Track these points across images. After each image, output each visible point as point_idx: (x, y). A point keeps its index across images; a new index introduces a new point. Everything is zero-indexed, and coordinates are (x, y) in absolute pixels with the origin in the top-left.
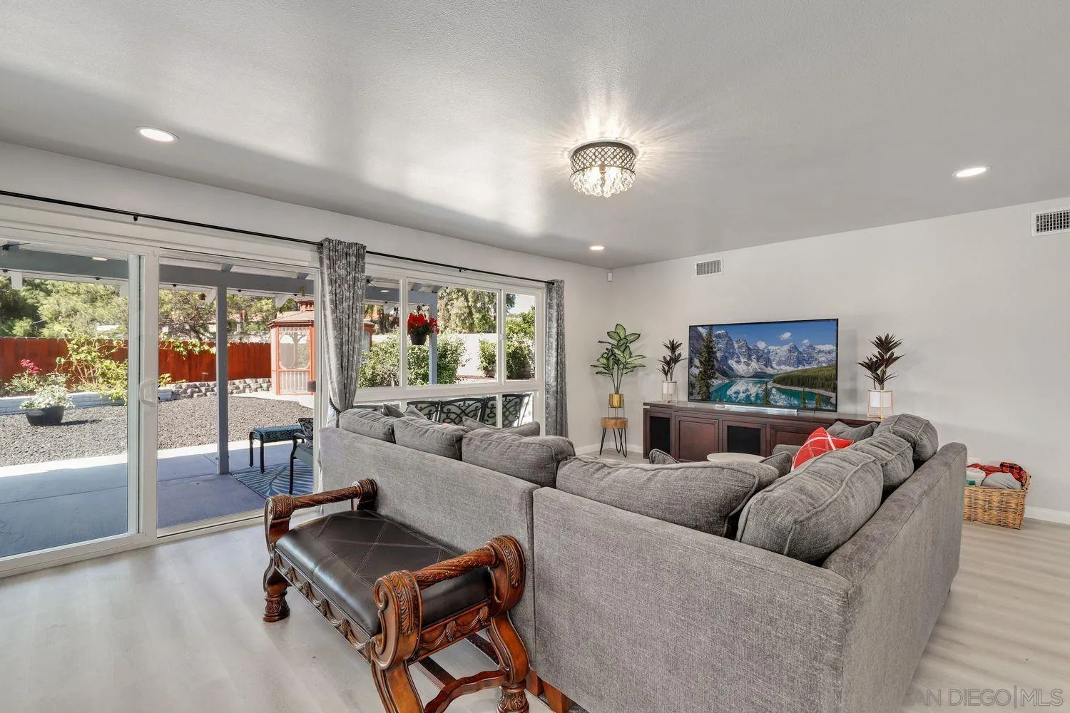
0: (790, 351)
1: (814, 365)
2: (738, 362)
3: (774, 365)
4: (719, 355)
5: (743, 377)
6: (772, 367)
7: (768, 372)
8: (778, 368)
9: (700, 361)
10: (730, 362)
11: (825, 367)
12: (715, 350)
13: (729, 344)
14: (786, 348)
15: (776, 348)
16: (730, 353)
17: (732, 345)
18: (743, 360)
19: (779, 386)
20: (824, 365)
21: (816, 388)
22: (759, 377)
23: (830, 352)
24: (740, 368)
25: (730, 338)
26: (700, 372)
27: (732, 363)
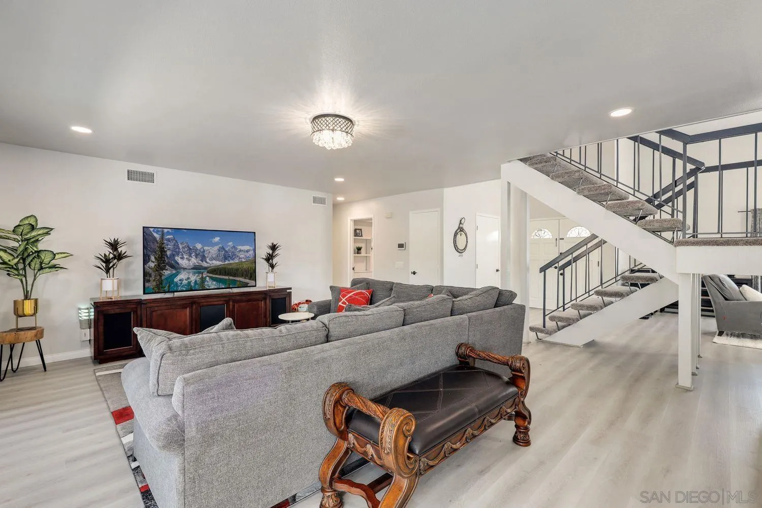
0: (219, 251)
1: (236, 261)
2: (182, 258)
3: (208, 260)
4: (169, 253)
5: (186, 269)
6: (206, 262)
7: (203, 265)
8: (210, 262)
9: (155, 258)
10: (176, 258)
11: (244, 262)
12: (166, 250)
13: (176, 246)
14: (216, 248)
15: (209, 248)
16: (176, 252)
17: (178, 246)
18: (185, 257)
19: (211, 275)
20: (243, 260)
21: (237, 276)
22: (197, 269)
23: (247, 251)
24: (183, 262)
25: (176, 241)
26: (155, 265)
27: (178, 259)
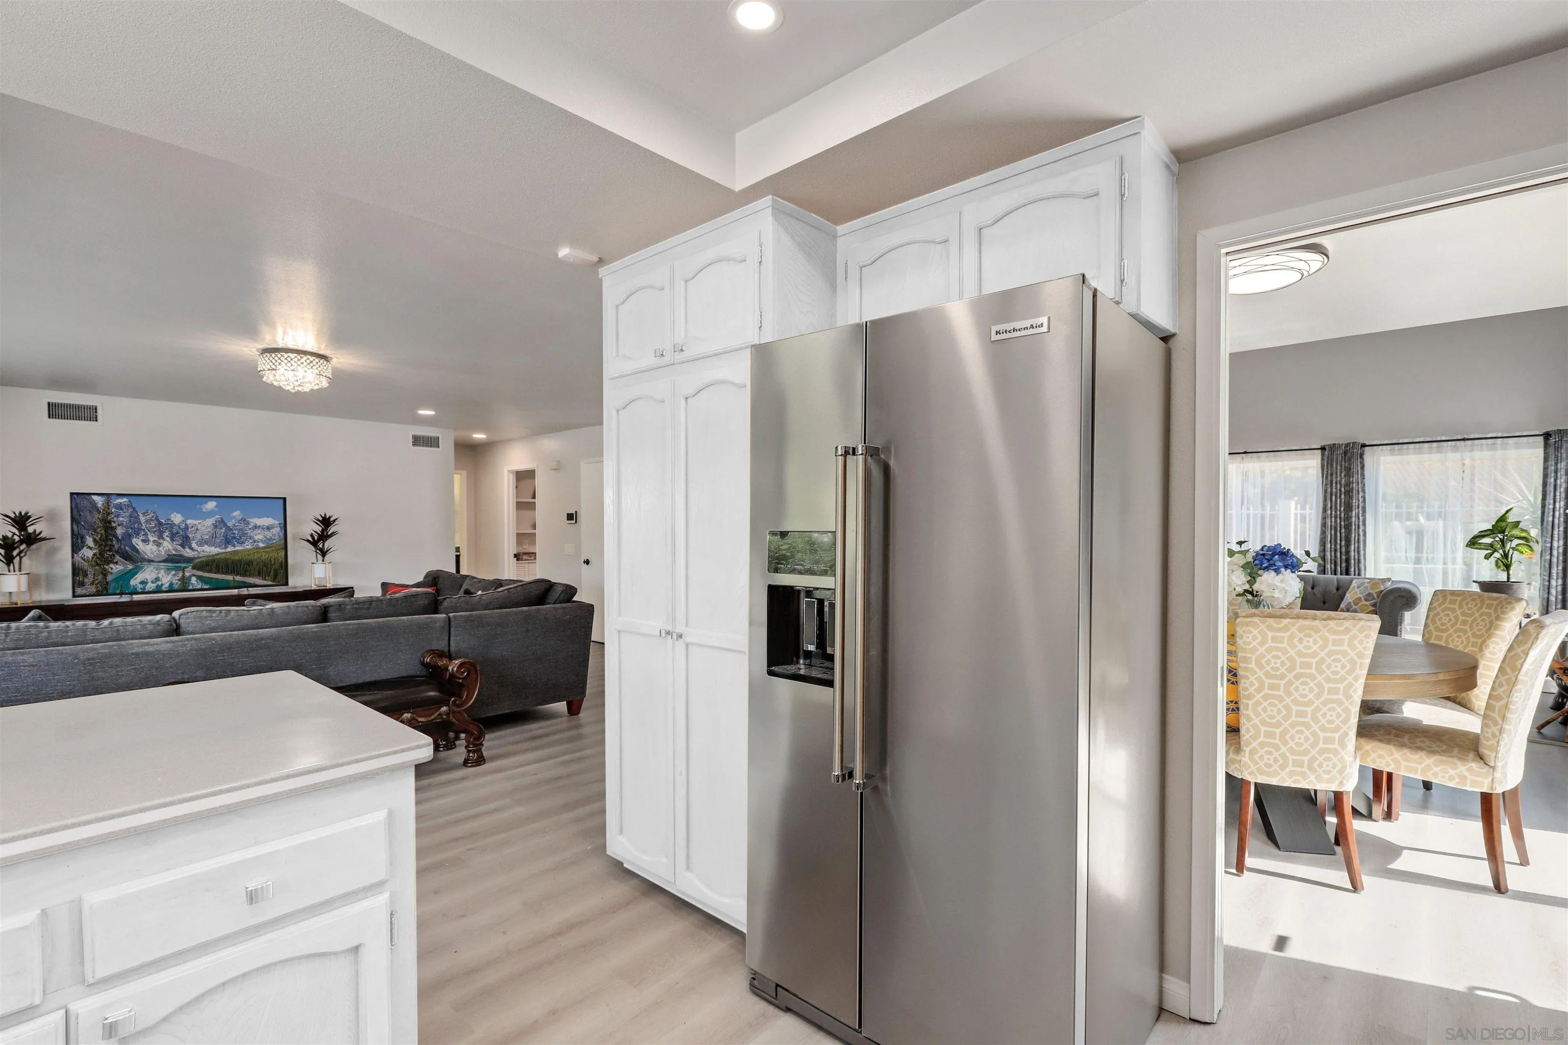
0: (215, 526)
1: (248, 546)
2: (146, 541)
3: (194, 545)
4: (120, 531)
5: (153, 561)
6: (191, 549)
7: (186, 554)
8: (199, 549)
9: (95, 540)
10: (134, 541)
11: (263, 548)
12: (114, 525)
13: (134, 517)
14: (210, 522)
15: (197, 522)
16: (135, 529)
17: (137, 517)
18: (151, 538)
19: (200, 573)
20: (261, 545)
21: (249, 576)
22: (173, 560)
23: (269, 528)
24: (148, 549)
25: (134, 509)
26: (95, 555)
27: (137, 542)
